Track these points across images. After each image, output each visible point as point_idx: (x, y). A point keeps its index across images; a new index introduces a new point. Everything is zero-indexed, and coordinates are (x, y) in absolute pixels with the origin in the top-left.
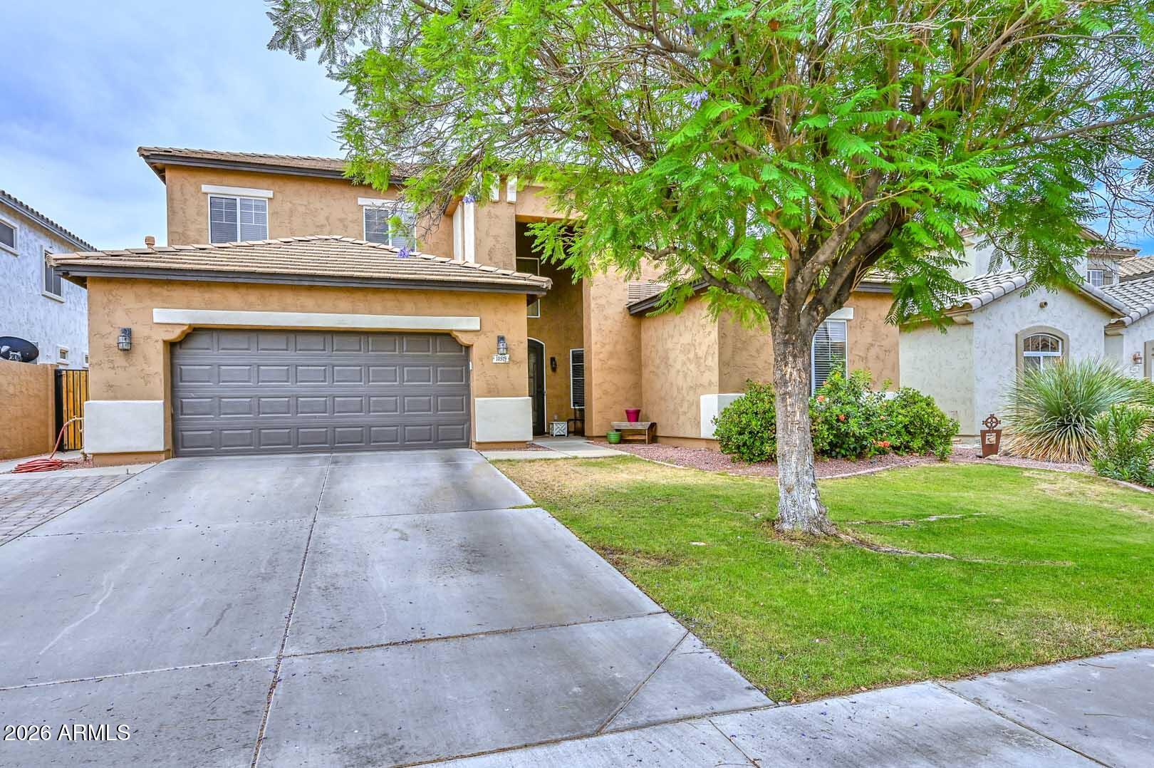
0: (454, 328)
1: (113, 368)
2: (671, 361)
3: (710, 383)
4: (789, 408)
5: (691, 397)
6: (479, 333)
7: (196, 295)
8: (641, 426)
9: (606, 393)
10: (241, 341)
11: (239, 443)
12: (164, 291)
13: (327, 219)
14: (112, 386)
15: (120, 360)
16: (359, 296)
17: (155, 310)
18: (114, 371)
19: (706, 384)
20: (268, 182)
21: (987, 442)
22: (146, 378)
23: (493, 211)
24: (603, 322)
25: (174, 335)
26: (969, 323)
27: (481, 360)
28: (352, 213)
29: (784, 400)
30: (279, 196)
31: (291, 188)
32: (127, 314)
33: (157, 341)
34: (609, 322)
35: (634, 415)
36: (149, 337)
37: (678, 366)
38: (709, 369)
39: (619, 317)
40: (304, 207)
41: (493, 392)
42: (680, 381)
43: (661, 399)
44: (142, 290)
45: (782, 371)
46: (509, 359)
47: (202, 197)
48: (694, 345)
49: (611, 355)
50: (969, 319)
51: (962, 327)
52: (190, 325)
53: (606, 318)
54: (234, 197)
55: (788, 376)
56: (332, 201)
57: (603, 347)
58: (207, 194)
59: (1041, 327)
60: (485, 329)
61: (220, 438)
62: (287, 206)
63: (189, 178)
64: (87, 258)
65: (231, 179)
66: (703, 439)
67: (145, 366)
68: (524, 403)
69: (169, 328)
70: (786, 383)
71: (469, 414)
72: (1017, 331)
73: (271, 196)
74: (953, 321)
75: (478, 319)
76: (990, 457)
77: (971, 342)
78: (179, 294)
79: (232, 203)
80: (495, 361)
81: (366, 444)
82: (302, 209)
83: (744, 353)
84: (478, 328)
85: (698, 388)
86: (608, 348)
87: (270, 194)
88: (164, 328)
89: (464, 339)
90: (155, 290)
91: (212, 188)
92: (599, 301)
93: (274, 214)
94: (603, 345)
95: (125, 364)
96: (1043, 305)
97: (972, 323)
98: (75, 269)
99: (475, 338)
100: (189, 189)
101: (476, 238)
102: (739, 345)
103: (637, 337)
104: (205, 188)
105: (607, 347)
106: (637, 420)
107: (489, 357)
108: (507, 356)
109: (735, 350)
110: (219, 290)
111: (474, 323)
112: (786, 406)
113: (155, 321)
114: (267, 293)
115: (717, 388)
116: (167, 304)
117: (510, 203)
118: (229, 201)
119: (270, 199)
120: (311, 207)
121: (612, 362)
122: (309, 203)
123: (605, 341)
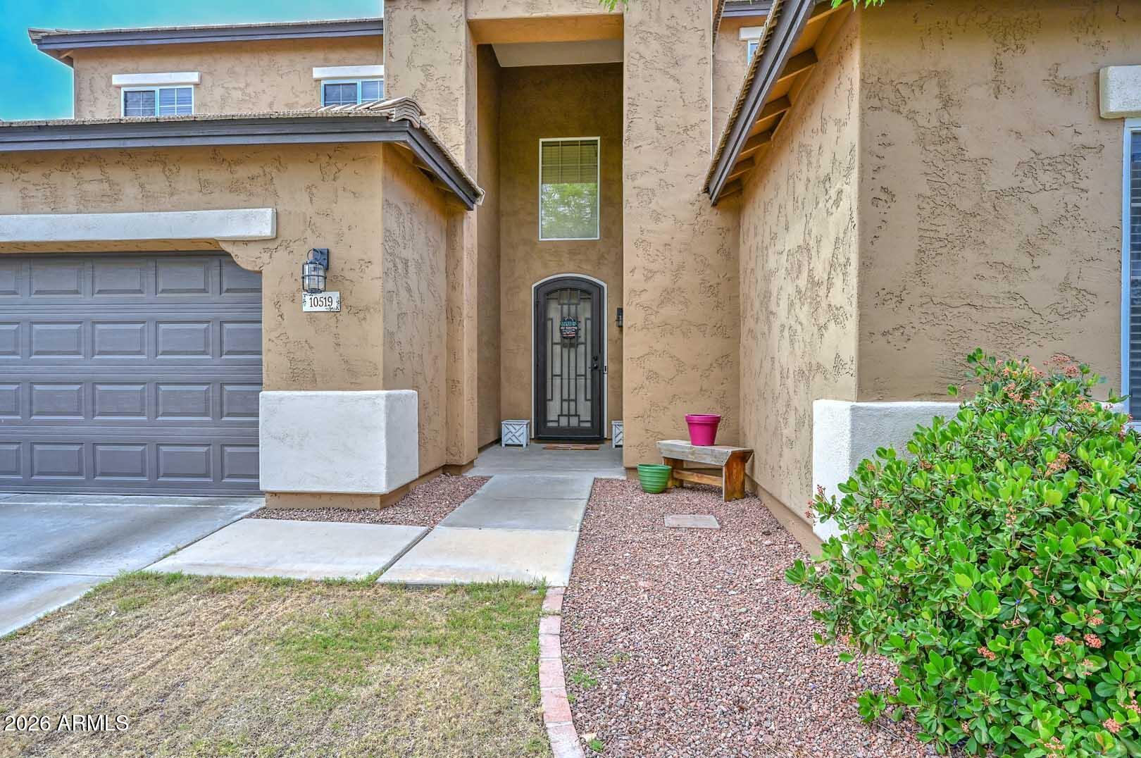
0: (222, 235)
3: (838, 363)
6: (272, 246)
8: (718, 454)
19: (829, 366)
20: (196, 59)
27: (277, 305)
28: (306, 93)
30: (208, 81)
34: (666, 224)
35: (706, 429)
38: (836, 314)
40: (240, 93)
41: (303, 378)
46: (340, 302)
47: (114, 93)
49: (667, 296)
54: (152, 88)
57: (647, 279)
58: (119, 87)
60: (286, 233)
62: (219, 92)
63: (98, 69)
65: (148, 62)
73: (199, 80)
75: (268, 213)
79: (147, 97)
80: (306, 308)
81: (88, 478)
83: (968, 256)
84: (272, 233)
86: (662, 281)
87: (194, 77)
89: (245, 259)
91: (125, 79)
92: (640, 182)
94: (650, 275)
99: (266, 256)
100: (99, 82)
102: (948, 227)
103: (730, 254)
104: (117, 80)
105: (658, 277)
106: (712, 443)
107: (295, 300)
108: (335, 296)
109: (931, 246)
111: (259, 223)
115: (852, 382)
119: (196, 85)
120: (250, 90)
121: (669, 311)
122: (247, 85)
123: (654, 267)
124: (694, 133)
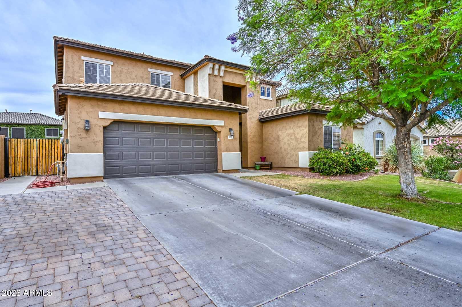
0: (215, 125)
1: (80, 138)
2: (280, 139)
4: (406, 157)
5: (293, 152)
6: (223, 127)
7: (117, 106)
8: (267, 163)
9: (252, 151)
10: (131, 127)
11: (131, 172)
12: (104, 104)
13: (136, 76)
14: (80, 146)
15: (84, 135)
16: (182, 110)
17: (99, 112)
18: (81, 140)
19: (301, 148)
20: (111, 58)
21: (385, 168)
22: (95, 143)
23: (215, 79)
24: (251, 124)
25: (107, 124)
26: (362, 129)
27: (224, 137)
28: (146, 74)
29: (404, 154)
30: (116, 64)
31: (121, 62)
32: (87, 114)
33: (100, 126)
34: (253, 124)
35: (263, 159)
36: (97, 124)
37: (285, 141)
38: (303, 142)
39: (256, 122)
41: (228, 150)
42: (286, 146)
43: (275, 153)
44: (94, 103)
45: (403, 144)
46: (234, 137)
47: (81, 62)
48: (294, 134)
49: (254, 137)
50: (363, 127)
51: (360, 130)
52: (114, 119)
53: (252, 122)
54: (96, 63)
55: (405, 146)
56: (138, 69)
57: (251, 133)
58: (84, 60)
59: (379, 130)
60: (225, 125)
61: (123, 170)
62: (119, 69)
63: (76, 53)
64: (70, 87)
65: (95, 55)
66: (300, 168)
67: (95, 138)
68: (238, 154)
69: (106, 121)
70: (404, 148)
71: (217, 159)
72: (374, 131)
73: (113, 64)
74: (357, 128)
75: (223, 121)
76: (386, 172)
77: (363, 135)
78: (110, 105)
79: (95, 66)
80: (229, 138)
81: (180, 171)
82: (125, 71)
83: (315, 137)
84: (223, 125)
85: (297, 149)
87: (112, 63)
88: (103, 120)
89: (218, 129)
90: (100, 103)
91: (86, 58)
93: (114, 72)
95: (87, 137)
96: (380, 123)
97: (363, 129)
98: (67, 91)
99: (222, 129)
100: (76, 57)
101: (209, 89)
102: (314, 134)
103: (262, 130)
104: (83, 58)
105: (252, 133)
106: (265, 161)
107: (227, 137)
109: (313, 136)
110: (127, 105)
111: (221, 123)
112: (405, 156)
113: (100, 117)
114: (146, 107)
115: (308, 149)
116: (105, 110)
117: (221, 77)
118: (94, 65)
119: (112, 65)
120: (129, 70)
121: (254, 139)
122: (128, 69)
123: (252, 131)
124: (257, 109)
